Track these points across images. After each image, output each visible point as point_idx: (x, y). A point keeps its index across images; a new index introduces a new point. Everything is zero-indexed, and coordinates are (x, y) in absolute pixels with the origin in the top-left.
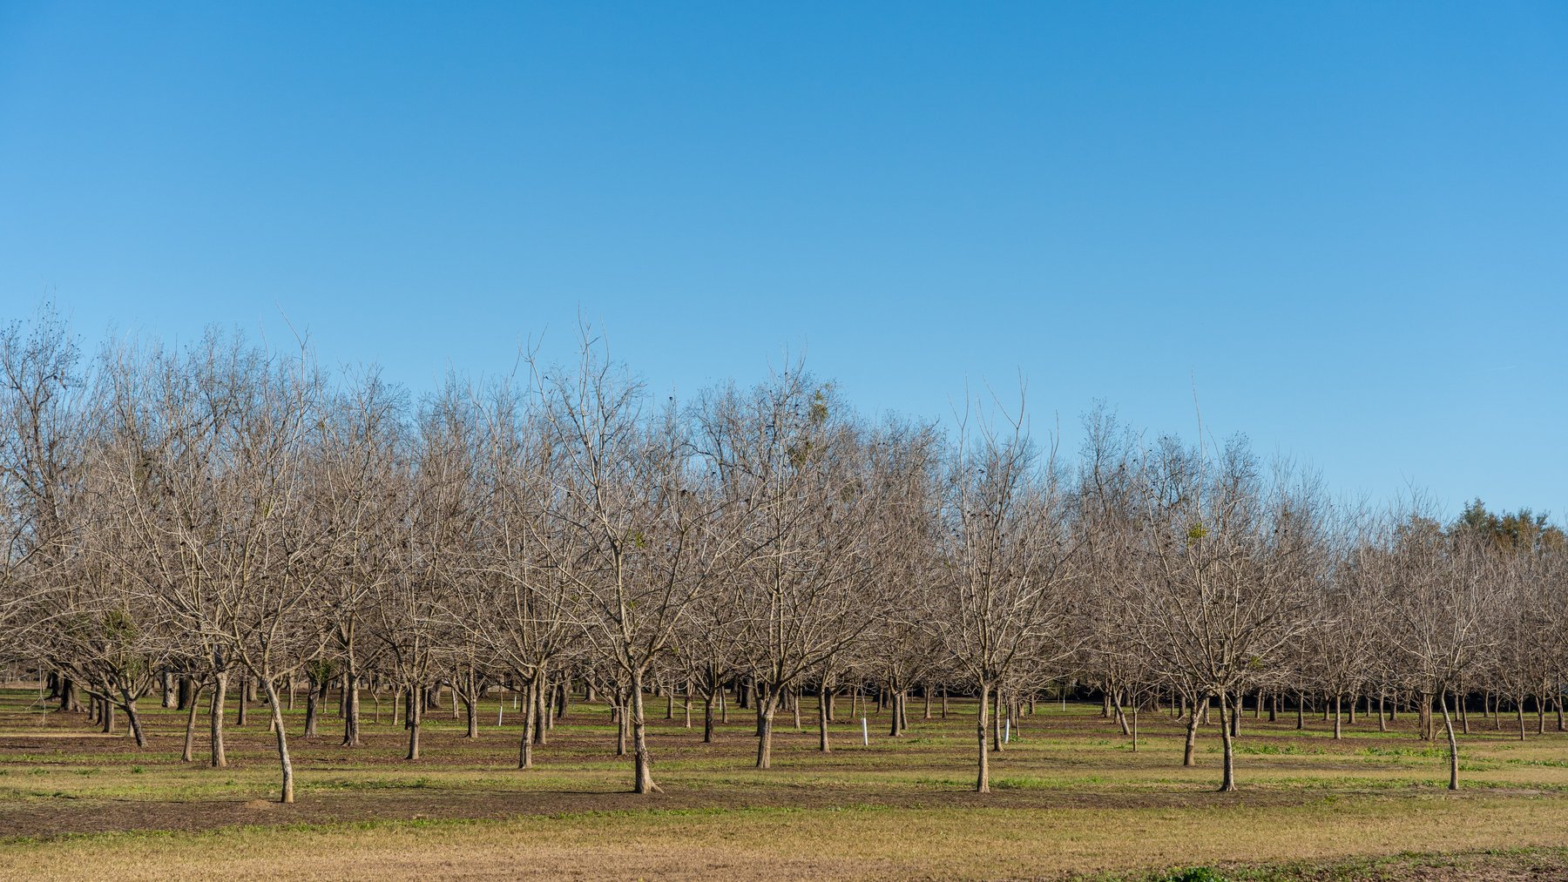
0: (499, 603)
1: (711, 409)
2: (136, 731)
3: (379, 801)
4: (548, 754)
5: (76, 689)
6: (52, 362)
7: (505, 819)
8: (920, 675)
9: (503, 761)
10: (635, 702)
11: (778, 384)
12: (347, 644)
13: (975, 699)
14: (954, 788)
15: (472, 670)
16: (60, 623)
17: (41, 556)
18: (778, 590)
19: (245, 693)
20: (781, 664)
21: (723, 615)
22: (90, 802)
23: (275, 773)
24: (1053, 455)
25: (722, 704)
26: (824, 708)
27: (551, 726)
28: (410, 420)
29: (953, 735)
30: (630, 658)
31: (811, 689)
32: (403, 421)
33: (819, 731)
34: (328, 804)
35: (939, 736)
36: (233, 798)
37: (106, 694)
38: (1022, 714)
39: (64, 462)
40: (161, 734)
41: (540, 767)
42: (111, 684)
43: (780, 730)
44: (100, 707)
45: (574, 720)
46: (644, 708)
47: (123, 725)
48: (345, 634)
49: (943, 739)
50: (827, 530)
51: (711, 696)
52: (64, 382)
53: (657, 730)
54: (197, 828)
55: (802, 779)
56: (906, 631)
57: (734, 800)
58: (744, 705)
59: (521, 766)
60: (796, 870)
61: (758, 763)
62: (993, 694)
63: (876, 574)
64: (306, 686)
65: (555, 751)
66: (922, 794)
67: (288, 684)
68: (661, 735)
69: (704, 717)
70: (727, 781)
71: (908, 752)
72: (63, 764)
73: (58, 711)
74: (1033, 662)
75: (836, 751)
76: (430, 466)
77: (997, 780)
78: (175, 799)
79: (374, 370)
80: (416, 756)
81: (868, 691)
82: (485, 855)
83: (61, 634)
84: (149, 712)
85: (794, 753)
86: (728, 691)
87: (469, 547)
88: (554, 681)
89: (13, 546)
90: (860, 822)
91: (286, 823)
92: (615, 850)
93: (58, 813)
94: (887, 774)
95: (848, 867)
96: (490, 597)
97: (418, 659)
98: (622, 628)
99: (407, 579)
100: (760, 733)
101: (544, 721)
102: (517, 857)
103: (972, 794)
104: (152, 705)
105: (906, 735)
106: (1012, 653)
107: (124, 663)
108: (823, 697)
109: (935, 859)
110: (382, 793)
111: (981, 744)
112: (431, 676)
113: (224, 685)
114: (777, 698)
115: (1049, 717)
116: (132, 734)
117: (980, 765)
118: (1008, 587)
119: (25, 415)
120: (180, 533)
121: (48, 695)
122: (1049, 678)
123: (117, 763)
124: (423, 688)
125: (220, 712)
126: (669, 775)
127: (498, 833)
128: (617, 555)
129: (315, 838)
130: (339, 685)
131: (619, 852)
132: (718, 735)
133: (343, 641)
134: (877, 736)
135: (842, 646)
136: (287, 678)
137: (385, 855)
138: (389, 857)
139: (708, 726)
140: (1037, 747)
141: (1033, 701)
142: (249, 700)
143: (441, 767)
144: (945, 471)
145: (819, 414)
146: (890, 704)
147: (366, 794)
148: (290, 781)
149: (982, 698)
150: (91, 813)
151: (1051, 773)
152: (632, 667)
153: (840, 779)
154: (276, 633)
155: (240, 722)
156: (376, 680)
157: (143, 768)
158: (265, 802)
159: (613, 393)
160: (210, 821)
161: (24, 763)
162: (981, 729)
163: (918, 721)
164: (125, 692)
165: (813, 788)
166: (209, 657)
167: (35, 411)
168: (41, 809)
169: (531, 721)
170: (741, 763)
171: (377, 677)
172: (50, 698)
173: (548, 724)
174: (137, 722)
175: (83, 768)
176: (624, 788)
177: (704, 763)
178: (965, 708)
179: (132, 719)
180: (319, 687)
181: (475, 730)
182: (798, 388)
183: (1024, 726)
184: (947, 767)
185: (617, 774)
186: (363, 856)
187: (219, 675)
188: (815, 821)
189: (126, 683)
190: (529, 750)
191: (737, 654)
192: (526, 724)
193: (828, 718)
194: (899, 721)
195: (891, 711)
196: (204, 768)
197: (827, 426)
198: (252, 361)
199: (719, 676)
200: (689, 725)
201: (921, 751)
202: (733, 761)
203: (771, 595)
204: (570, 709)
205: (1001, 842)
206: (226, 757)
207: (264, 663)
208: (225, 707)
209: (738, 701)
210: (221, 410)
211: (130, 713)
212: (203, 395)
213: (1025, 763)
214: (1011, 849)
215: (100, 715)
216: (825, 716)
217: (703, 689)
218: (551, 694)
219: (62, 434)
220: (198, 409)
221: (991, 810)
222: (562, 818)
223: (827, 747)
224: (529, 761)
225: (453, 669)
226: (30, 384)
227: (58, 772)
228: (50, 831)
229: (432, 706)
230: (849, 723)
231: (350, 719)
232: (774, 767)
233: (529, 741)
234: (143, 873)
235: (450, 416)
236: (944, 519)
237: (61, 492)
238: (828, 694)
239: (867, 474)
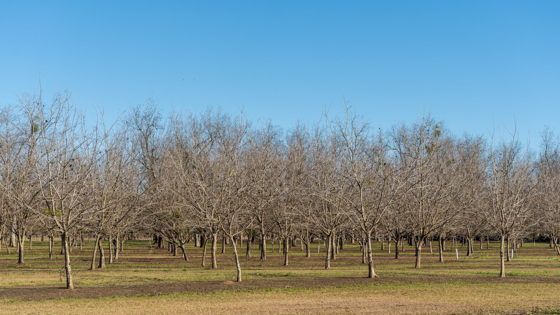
0: (317, 207)
1: (396, 132)
2: (185, 255)
3: (273, 281)
4: (336, 263)
5: (163, 240)
6: (152, 120)
7: (320, 288)
8: (478, 232)
9: (319, 266)
10: (368, 244)
11: (421, 123)
12: (261, 222)
13: (499, 241)
14: (492, 276)
15: (307, 232)
16: (157, 216)
17: (149, 192)
18: (422, 201)
19: (224, 241)
20: (424, 229)
21: (402, 210)
22: (168, 282)
23: (235, 271)
24: (528, 147)
25: (402, 244)
26: (441, 245)
27: (338, 252)
28: (283, 139)
29: (491, 255)
30: (366, 227)
31: (436, 238)
32: (281, 140)
33: (439, 254)
34: (254, 282)
35: (486, 256)
36: (219, 280)
37: (174, 242)
38: (518, 247)
39: (157, 157)
40: (194, 256)
41: (333, 268)
42: (176, 238)
43: (424, 254)
44: (172, 247)
45: (346, 250)
46: (372, 245)
47: (180, 253)
48: (260, 219)
49: (487, 257)
50: (441, 177)
51: (398, 241)
52: (157, 127)
53: (377, 254)
54: (206, 291)
55: (432, 272)
56: (472, 216)
57: (406, 280)
58: (411, 244)
59: (326, 268)
60: (430, 307)
61: (416, 266)
62: (506, 240)
63: (460, 194)
64: (247, 238)
65: (339, 262)
66: (479, 278)
67: (240, 238)
68: (379, 256)
69: (395, 249)
70: (403, 274)
71: (473, 262)
72: (159, 268)
73: (157, 248)
74: (522, 227)
75: (446, 262)
76: (291, 156)
77: (508, 272)
78: (198, 280)
79: (269, 120)
80: (287, 264)
81: (458, 239)
82: (312, 301)
83: (157, 220)
84: (190, 248)
85: (430, 263)
86: (405, 239)
87: (306, 186)
88: (338, 236)
89: (139, 188)
90: (455, 289)
91: (239, 289)
92: (361, 299)
93: (156, 286)
94: (465, 270)
95: (450, 306)
96: (314, 204)
97: (287, 228)
98: (362, 216)
99: (282, 198)
100: (417, 255)
101: (335, 251)
102: (324, 302)
103: (498, 278)
104: (191, 246)
105: (473, 255)
106: (513, 224)
107: (180, 230)
108: (440, 241)
109: (484, 303)
110: (274, 278)
111: (501, 259)
112: (293, 234)
113: (215, 238)
114: (423, 242)
115: (528, 248)
116: (183, 256)
117: (501, 267)
118: (511, 199)
119: (143, 140)
120: (199, 183)
121: (153, 242)
122: (528, 233)
123: (178, 267)
124: (290, 238)
125: (215, 248)
126: (382, 271)
127: (317, 293)
128: (360, 188)
129: (249, 295)
130: (259, 238)
131: (363, 300)
132: (401, 256)
133: (259, 221)
134: (462, 256)
135: (448, 222)
136: (240, 235)
137: (275, 301)
138: (276, 302)
139: (397, 253)
140: (524, 260)
141: (522, 242)
142: (226, 243)
143: (296, 268)
144: (487, 154)
145: (438, 133)
146: (466, 244)
147: (268, 278)
148: (240, 274)
149: (501, 241)
150: (168, 285)
151: (529, 270)
152: (366, 230)
153: (447, 272)
154: (234, 219)
155: (222, 252)
156: (272, 236)
157: (187, 269)
158: (231, 281)
159: (359, 128)
160: (211, 289)
161: (145, 267)
162: (501, 253)
163: (477, 250)
164: (180, 241)
165: (437, 276)
166: (210, 228)
167: (146, 138)
168: (150, 284)
169: (329, 251)
170: (409, 266)
171: (273, 235)
172: (154, 243)
173: (336, 252)
174: (185, 252)
175: (166, 269)
176: (365, 276)
177: (395, 266)
178: (495, 245)
179: (183, 251)
180: (251, 239)
181: (309, 254)
182: (429, 123)
183: (519, 252)
184: (488, 267)
185: (362, 270)
186: (267, 302)
187: (214, 235)
188: (437, 288)
189: (181, 238)
190: (329, 262)
191: (407, 226)
192: (328, 252)
193: (443, 249)
194: (470, 250)
195: (467, 246)
196: (209, 269)
197: (440, 138)
198: (224, 117)
199: (401, 234)
200: (390, 252)
201: (479, 262)
202: (407, 266)
203: (420, 203)
204: (345, 246)
205: (510, 296)
206: (217, 265)
207: (230, 230)
208: (217, 246)
209: (408, 243)
210: (213, 136)
211: (182, 249)
212: (207, 131)
213: (519, 266)
214: (513, 299)
215: (172, 249)
216: (441, 249)
217: (395, 239)
218: (337, 241)
219: (156, 146)
220: (204, 136)
221: (506, 284)
222: (341, 287)
223: (442, 260)
224: (329, 266)
225: (301, 231)
226: (144, 128)
227: (156, 271)
228: (153, 292)
229: (293, 245)
230: (451, 251)
231: (263, 251)
232: (422, 268)
233: (329, 258)
234: (187, 308)
235: (298, 137)
236: (487, 173)
237: (156, 168)
238: (442, 240)
239: (456, 156)
